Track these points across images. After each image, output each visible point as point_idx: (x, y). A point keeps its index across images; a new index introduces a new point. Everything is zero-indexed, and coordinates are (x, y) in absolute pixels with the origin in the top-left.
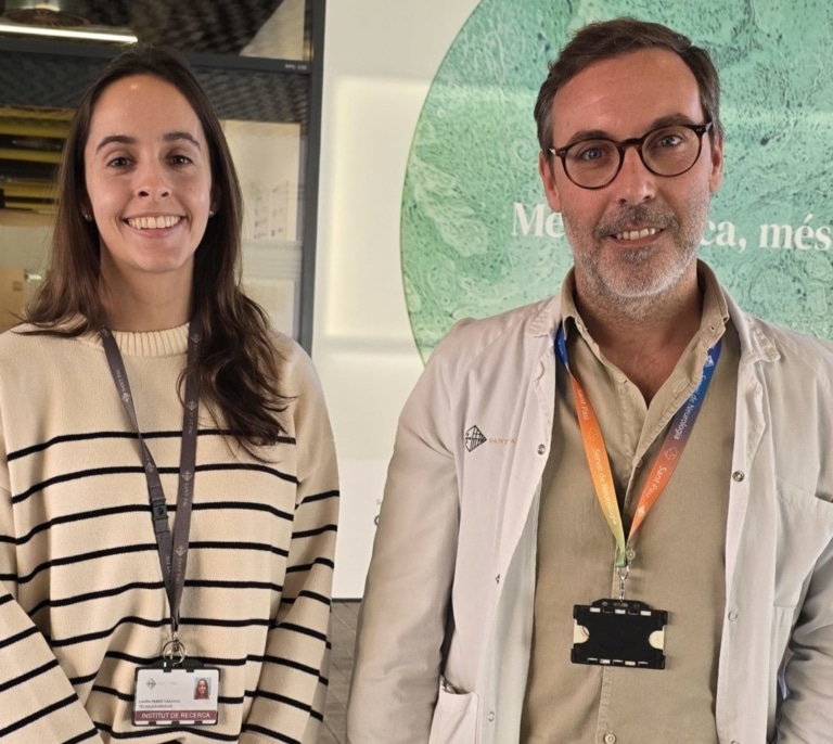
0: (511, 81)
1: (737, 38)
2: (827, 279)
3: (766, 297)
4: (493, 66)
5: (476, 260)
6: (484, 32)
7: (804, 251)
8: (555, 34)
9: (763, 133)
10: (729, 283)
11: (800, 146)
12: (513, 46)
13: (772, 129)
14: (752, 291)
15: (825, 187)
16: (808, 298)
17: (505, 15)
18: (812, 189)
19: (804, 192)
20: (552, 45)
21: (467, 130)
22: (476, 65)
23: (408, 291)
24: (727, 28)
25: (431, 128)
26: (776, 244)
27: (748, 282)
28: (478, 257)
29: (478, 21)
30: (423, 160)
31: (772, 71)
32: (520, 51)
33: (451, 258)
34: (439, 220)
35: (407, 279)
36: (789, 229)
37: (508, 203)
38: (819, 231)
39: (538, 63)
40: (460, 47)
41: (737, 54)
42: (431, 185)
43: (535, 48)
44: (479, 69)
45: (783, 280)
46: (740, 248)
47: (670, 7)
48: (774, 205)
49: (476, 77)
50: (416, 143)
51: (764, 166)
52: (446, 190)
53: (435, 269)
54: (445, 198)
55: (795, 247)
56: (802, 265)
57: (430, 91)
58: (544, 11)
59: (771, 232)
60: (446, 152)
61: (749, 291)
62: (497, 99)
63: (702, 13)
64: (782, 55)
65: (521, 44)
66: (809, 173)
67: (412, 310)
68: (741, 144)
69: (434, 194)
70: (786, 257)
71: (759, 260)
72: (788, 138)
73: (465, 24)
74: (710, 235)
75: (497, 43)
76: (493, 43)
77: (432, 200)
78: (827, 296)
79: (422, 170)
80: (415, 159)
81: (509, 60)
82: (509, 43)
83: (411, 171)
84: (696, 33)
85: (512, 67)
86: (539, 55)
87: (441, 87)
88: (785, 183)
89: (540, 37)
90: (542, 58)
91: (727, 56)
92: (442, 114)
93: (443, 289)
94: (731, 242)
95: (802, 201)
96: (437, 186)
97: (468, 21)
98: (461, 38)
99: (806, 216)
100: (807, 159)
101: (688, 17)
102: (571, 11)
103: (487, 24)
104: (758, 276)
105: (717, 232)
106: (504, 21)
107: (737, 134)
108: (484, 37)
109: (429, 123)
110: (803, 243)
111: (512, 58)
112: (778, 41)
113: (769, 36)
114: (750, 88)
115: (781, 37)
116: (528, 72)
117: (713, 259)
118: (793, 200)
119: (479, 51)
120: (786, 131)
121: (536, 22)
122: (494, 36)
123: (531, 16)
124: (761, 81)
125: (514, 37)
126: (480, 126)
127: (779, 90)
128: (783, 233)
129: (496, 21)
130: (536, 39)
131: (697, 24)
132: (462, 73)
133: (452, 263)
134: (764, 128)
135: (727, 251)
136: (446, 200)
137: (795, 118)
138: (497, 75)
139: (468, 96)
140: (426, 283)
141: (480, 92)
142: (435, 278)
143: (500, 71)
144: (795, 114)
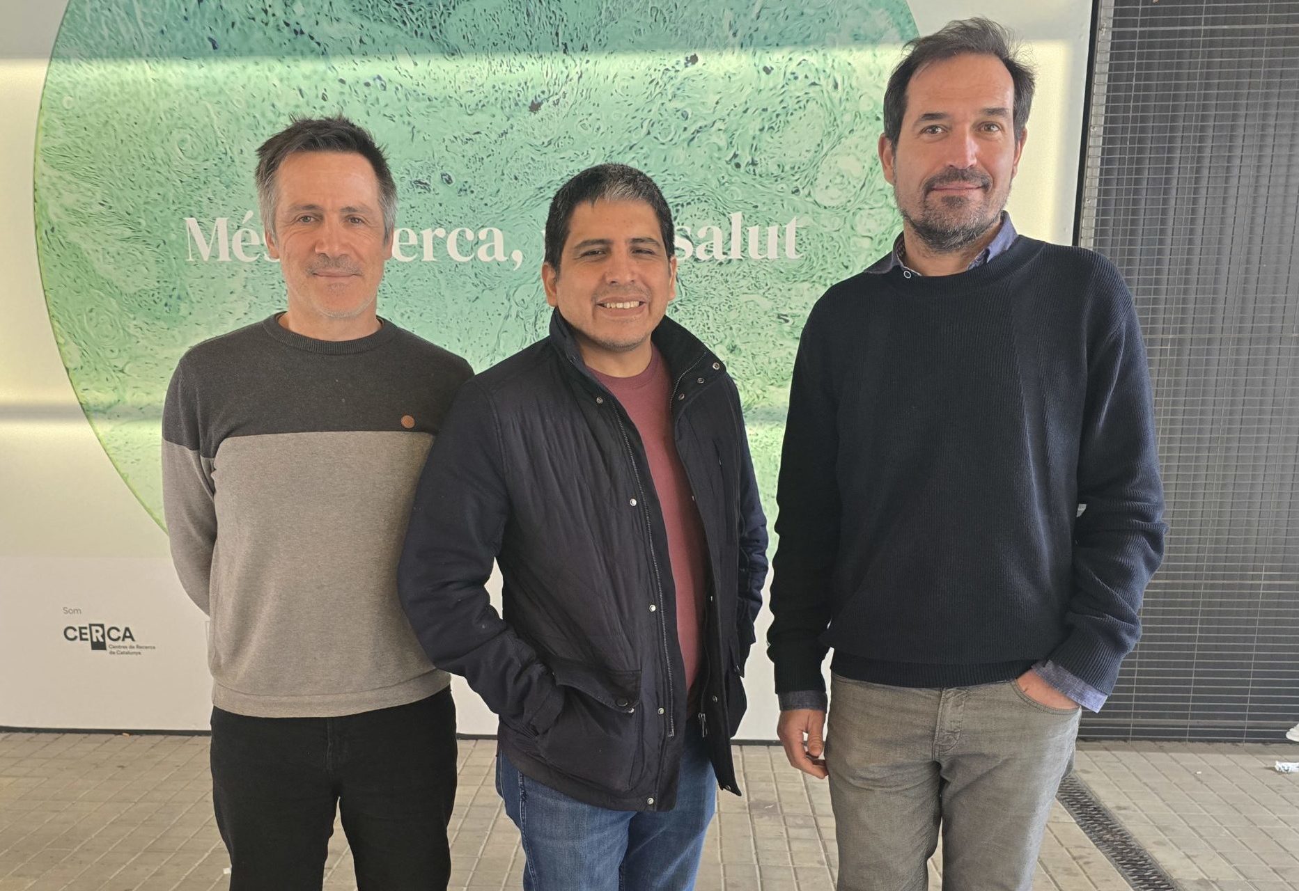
0: (157, 50)
4: (128, 31)
5: (145, 297)
9: (530, 97)
11: (591, 110)
13: (545, 89)
21: (106, 123)
22: (106, 32)
23: (61, 341)
25: (58, 122)
28: (145, 292)
30: (53, 166)
33: (111, 294)
34: (86, 246)
35: (56, 324)
37: (176, 218)
40: (78, 8)
42: (69, 200)
44: (110, 37)
46: (515, 264)
49: (107, 48)
50: (40, 145)
51: (538, 143)
52: (89, 204)
53: (91, 311)
54: (90, 215)
57: (47, 74)
62: (142, 78)
67: (69, 365)
68: (498, 112)
69: (75, 212)
72: (570, 99)
74: (469, 248)
77: (73, 219)
79: (55, 180)
80: (43, 167)
81: (150, 20)
83: (40, 183)
85: (156, 29)
86: (191, 10)
87: (62, 66)
90: (195, 13)
92: (69, 102)
93: (107, 337)
94: (500, 256)
96: (78, 200)
100: (603, 129)
105: (477, 243)
107: (492, 100)
109: (53, 116)
114: (504, 28)
116: (179, 36)
117: (476, 281)
119: (107, 13)
120: (566, 89)
126: (124, 116)
127: (548, 28)
132: (87, 45)
133: (114, 302)
134: (533, 87)
135: (495, 269)
136: (92, 219)
137: (578, 69)
138: (136, 43)
139: (100, 75)
140: (83, 329)
141: (116, 69)
142: (94, 323)
143: (140, 37)
144: (578, 62)
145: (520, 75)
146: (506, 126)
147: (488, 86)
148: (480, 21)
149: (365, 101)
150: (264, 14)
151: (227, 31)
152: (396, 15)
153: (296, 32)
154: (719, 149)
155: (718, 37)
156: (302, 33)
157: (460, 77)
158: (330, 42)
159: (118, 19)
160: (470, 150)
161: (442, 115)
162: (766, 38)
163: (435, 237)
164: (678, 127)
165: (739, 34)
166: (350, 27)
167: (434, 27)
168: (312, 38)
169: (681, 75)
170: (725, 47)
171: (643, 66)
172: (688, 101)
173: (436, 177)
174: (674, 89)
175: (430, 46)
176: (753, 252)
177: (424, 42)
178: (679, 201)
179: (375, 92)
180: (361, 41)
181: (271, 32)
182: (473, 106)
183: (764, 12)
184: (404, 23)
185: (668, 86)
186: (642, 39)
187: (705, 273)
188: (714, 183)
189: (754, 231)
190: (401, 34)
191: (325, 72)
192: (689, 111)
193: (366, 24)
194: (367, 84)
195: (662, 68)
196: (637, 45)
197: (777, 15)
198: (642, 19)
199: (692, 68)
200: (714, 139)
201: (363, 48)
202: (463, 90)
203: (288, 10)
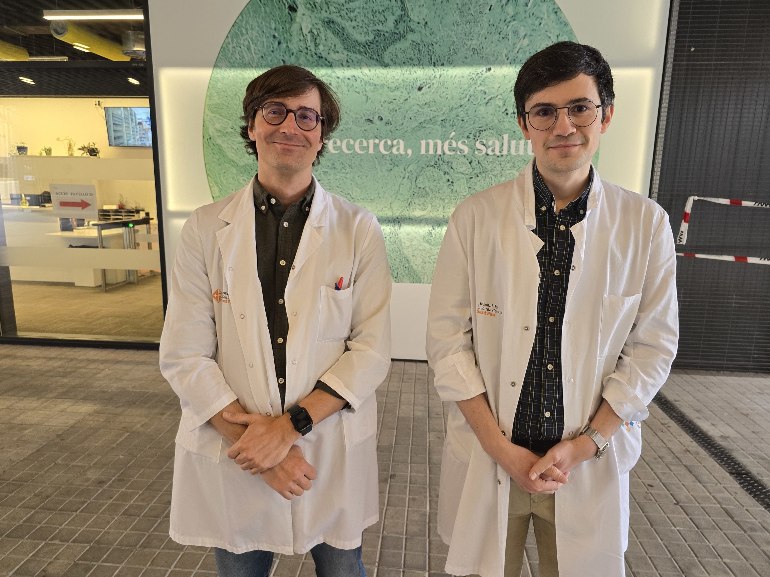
0: (259, 64)
1: (398, 27)
2: (467, 172)
3: (427, 184)
4: (248, 56)
5: (248, 167)
6: (241, 37)
7: (451, 155)
8: (283, 34)
9: (418, 84)
10: (402, 176)
11: (444, 90)
12: (259, 43)
13: (425, 81)
14: (417, 181)
15: (462, 115)
16: (455, 184)
17: (252, 26)
18: (454, 116)
19: (448, 119)
20: (282, 41)
21: (236, 94)
22: (238, 57)
23: (211, 185)
24: (391, 20)
25: (215, 94)
26: (431, 152)
27: (414, 176)
28: (248, 165)
29: (237, 31)
30: (212, 112)
31: (422, 44)
32: (263, 47)
33: (233, 166)
34: (224, 145)
35: (210, 178)
36: (439, 142)
38: (460, 143)
39: (275, 53)
40: (227, 47)
41: (399, 36)
42: (218, 126)
43: (272, 43)
44: (240, 59)
45: (437, 174)
46: (408, 155)
47: (353, 12)
48: (429, 127)
49: (238, 63)
50: (207, 103)
51: (421, 104)
52: (227, 128)
53: (225, 173)
54: (227, 133)
55: (444, 154)
56: (450, 164)
57: (212, 73)
58: (275, 21)
59: (427, 145)
60: (225, 107)
61: (416, 181)
63: (374, 13)
64: (428, 34)
65: (263, 42)
66: (451, 107)
67: (214, 195)
68: (405, 92)
69: (220, 131)
70: (439, 159)
71: (420, 162)
72: (435, 86)
73: (229, 33)
74: (389, 148)
75: (249, 42)
76: (246, 43)
77: (219, 134)
78: (467, 183)
79: (213, 118)
80: (208, 112)
81: (257, 52)
82: (256, 42)
83: (206, 119)
84: (371, 25)
85: (260, 56)
86: (275, 48)
87: (218, 71)
88: (435, 114)
89: (274, 37)
90: (277, 49)
91: (392, 38)
93: (231, 184)
94: (402, 152)
95: (447, 124)
96: (222, 126)
97: (230, 31)
98: (227, 41)
99: (451, 133)
100: (449, 98)
101: (365, 16)
102: (291, 20)
103: (241, 32)
104: (421, 172)
105: (392, 146)
106: (252, 29)
107: (402, 86)
108: (241, 40)
109: (213, 91)
110: (450, 150)
111: (259, 51)
112: (425, 26)
113: (418, 23)
114: (408, 56)
115: (426, 23)
116: (269, 58)
117: (391, 162)
118: (441, 124)
119: (239, 48)
120: (434, 81)
121: (271, 28)
122: (246, 39)
123: (267, 25)
124: (416, 51)
125: (259, 38)
127: (427, 56)
128: (435, 145)
129: (247, 29)
130: (272, 38)
131: (372, 20)
132: (230, 62)
133: (234, 169)
134: (420, 81)
135: (399, 157)
136: (227, 135)
137: (439, 73)
138: (251, 62)
139: (235, 75)
140: (221, 181)
141: (242, 72)
142: (225, 178)
143: (252, 59)
144: (440, 70)
145: (414, 75)
146: (407, 96)
147: (400, 80)
148: (399, 53)
149: (348, 86)
150: (306, 50)
151: (290, 57)
152: (362, 50)
153: (319, 57)
154: (499, 107)
155: (500, 60)
156: (322, 57)
157: (389, 76)
158: (334, 61)
159: (243, 51)
160: (391, 106)
161: (380, 91)
162: (521, 61)
163: (375, 143)
164: (482, 97)
165: (509, 59)
166: (343, 55)
167: (379, 56)
168: (326, 60)
169: (484, 76)
170: (503, 64)
171: (468, 72)
172: (486, 87)
173: (376, 117)
174: (480, 82)
175: (376, 63)
176: (513, 152)
177: (374, 62)
178: (481, 129)
179: (352, 82)
180: (347, 61)
181: (309, 57)
182: (394, 88)
183: (521, 50)
184: (366, 54)
185: (478, 80)
186: (468, 61)
187: (491, 160)
188: (496, 122)
189: (513, 143)
190: (364, 58)
191: (331, 74)
192: (487, 91)
193: (350, 54)
194: (349, 79)
195: (476, 73)
196: (465, 62)
197: (525, 52)
198: (468, 53)
199: (489, 73)
200: (497, 102)
201: (347, 64)
202: (390, 81)
203: (317, 48)
